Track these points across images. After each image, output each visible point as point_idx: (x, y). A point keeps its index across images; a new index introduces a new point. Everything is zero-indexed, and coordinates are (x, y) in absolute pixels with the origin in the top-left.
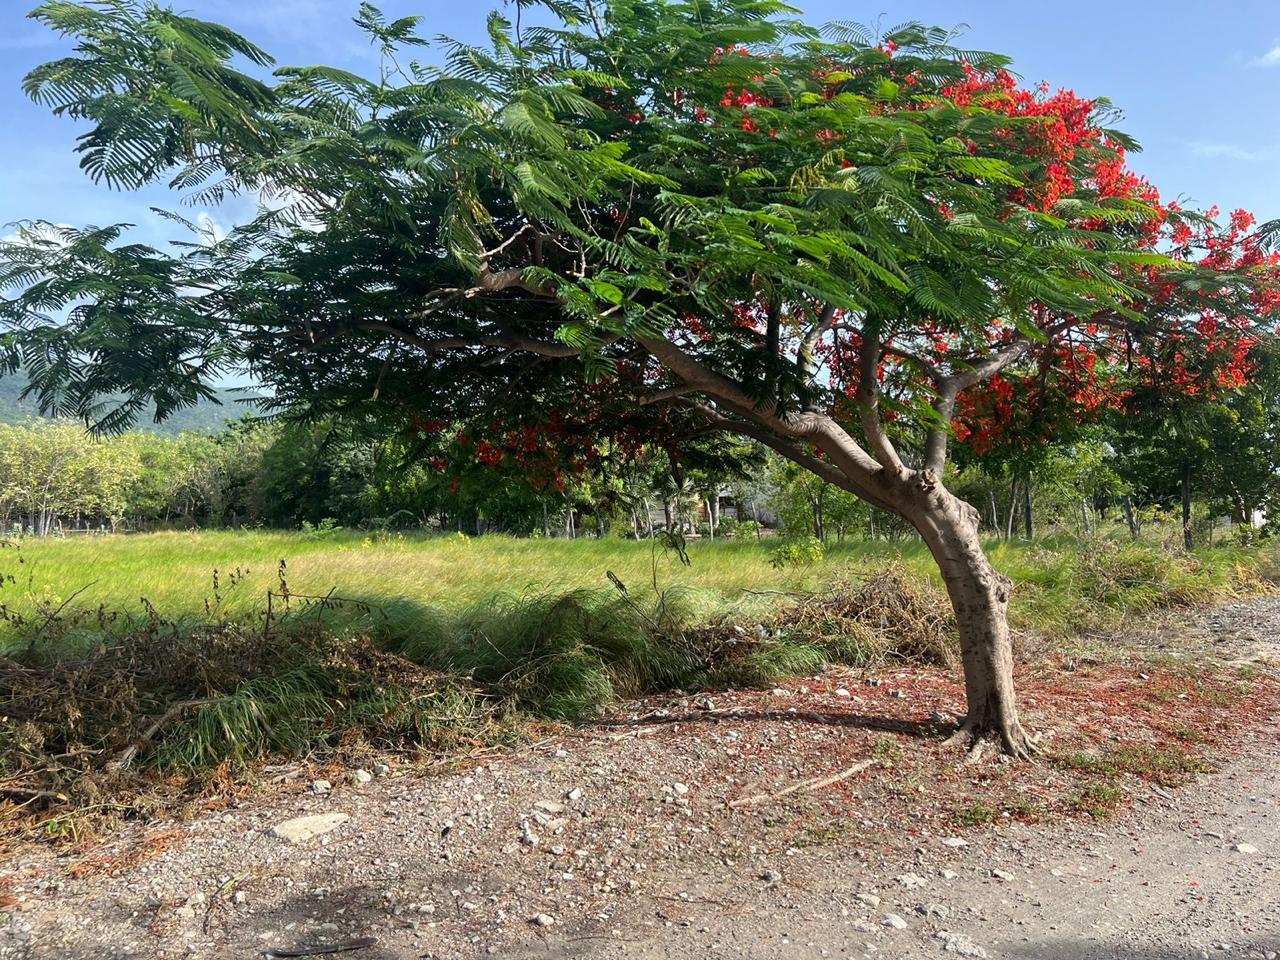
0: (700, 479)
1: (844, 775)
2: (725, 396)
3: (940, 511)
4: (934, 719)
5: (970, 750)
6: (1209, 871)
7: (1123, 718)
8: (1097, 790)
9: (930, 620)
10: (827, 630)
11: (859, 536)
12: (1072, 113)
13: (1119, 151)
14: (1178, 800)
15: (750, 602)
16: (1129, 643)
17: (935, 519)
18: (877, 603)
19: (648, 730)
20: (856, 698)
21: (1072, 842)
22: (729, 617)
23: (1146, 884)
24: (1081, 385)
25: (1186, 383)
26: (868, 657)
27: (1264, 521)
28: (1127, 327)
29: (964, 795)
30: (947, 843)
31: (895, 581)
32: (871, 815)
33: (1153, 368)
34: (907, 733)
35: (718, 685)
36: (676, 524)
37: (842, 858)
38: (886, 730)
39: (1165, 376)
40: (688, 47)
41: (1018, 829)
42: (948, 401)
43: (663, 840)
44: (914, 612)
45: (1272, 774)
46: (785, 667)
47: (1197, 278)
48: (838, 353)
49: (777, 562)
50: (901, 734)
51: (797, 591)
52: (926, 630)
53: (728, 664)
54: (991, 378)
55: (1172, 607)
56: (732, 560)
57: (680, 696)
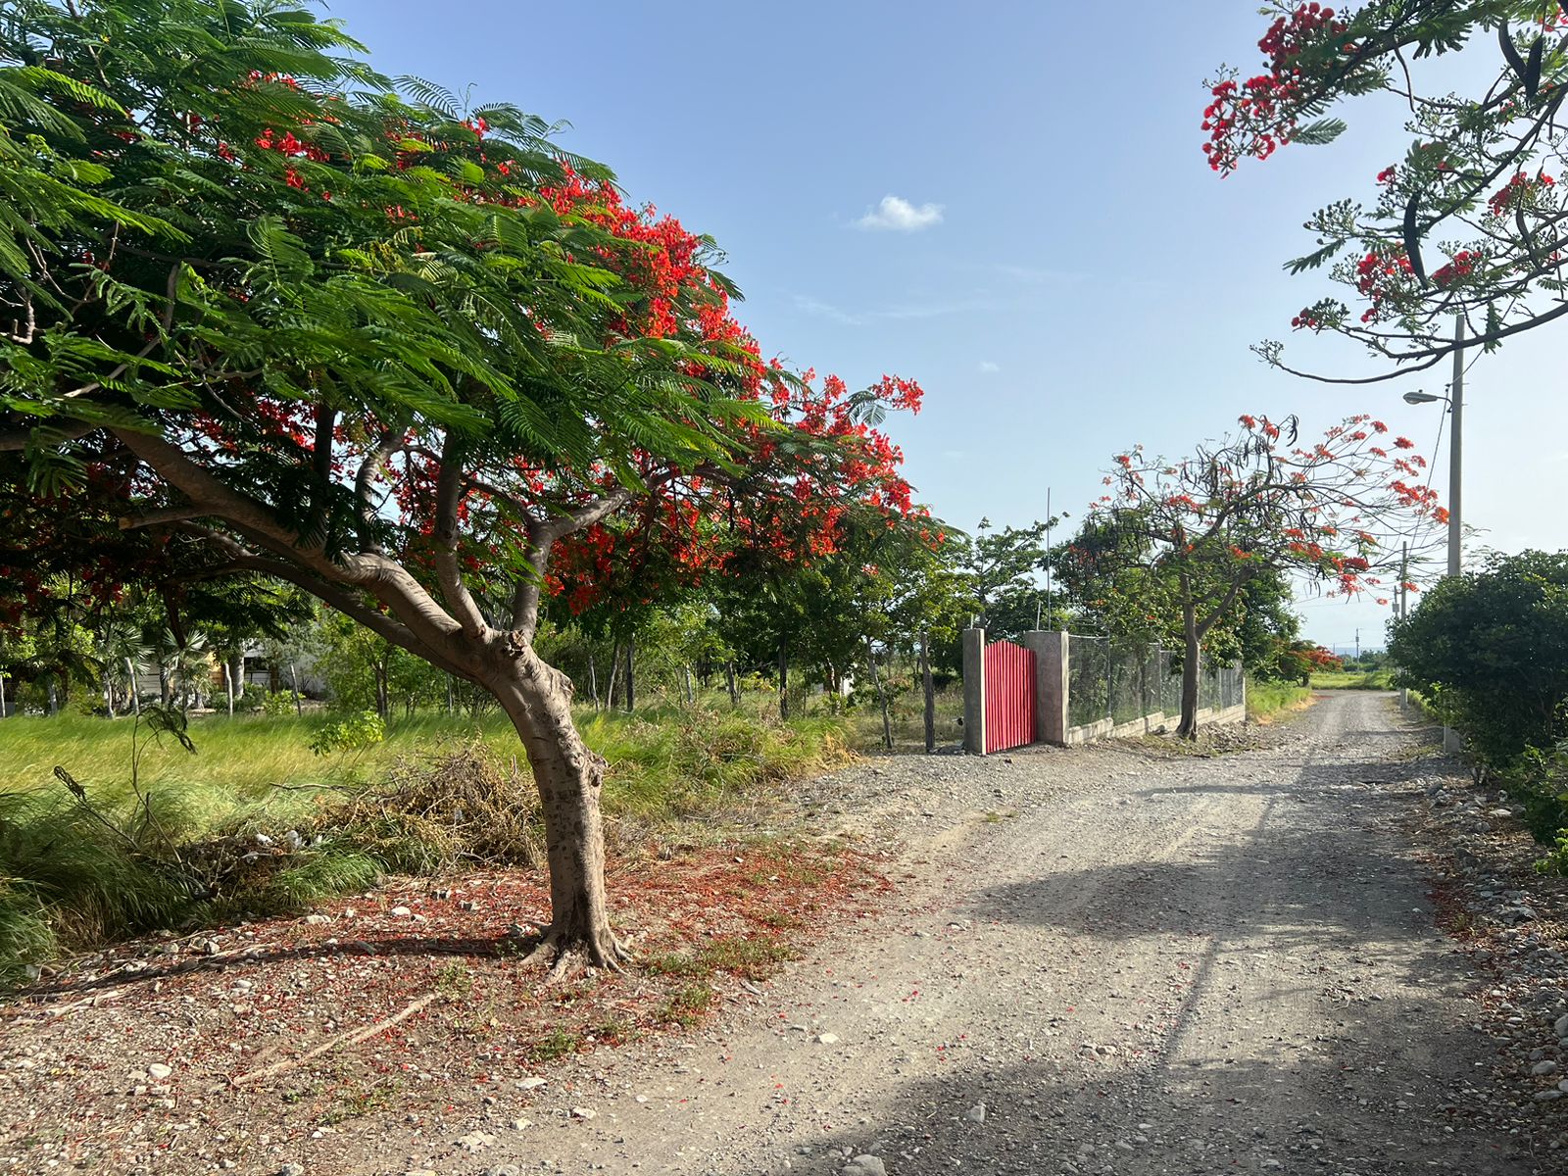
0: (217, 633)
1: (398, 1018)
2: (253, 526)
3: (529, 681)
4: (513, 933)
5: (553, 967)
6: (793, 1069)
7: (717, 909)
8: (688, 995)
9: (514, 811)
10: (385, 831)
11: (435, 710)
12: (678, 245)
13: (723, 296)
14: (766, 994)
15: (282, 800)
16: (726, 823)
17: (523, 690)
18: (451, 793)
19: (113, 994)
20: (418, 916)
21: (660, 1059)
22: (250, 823)
23: (732, 1095)
24: (685, 542)
25: (782, 548)
26: (436, 863)
27: (852, 690)
28: (730, 484)
29: (543, 1022)
30: (521, 1085)
31: (474, 764)
32: (429, 1065)
33: (753, 530)
34: (478, 954)
35: (225, 919)
36: (177, 695)
37: (388, 1128)
38: (454, 954)
39: (764, 539)
40: (207, 58)
41: (604, 1054)
42: (542, 552)
43: (128, 1149)
44: (495, 803)
45: (852, 955)
46: (326, 884)
47: (795, 441)
48: (411, 481)
49: (320, 746)
50: (472, 956)
51: (349, 783)
52: (509, 823)
53: (243, 888)
54: (590, 527)
55: (768, 782)
56: (258, 743)
57: (168, 939)
